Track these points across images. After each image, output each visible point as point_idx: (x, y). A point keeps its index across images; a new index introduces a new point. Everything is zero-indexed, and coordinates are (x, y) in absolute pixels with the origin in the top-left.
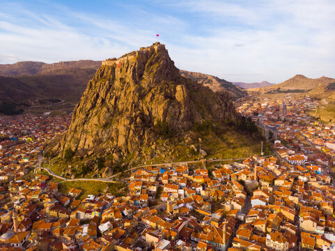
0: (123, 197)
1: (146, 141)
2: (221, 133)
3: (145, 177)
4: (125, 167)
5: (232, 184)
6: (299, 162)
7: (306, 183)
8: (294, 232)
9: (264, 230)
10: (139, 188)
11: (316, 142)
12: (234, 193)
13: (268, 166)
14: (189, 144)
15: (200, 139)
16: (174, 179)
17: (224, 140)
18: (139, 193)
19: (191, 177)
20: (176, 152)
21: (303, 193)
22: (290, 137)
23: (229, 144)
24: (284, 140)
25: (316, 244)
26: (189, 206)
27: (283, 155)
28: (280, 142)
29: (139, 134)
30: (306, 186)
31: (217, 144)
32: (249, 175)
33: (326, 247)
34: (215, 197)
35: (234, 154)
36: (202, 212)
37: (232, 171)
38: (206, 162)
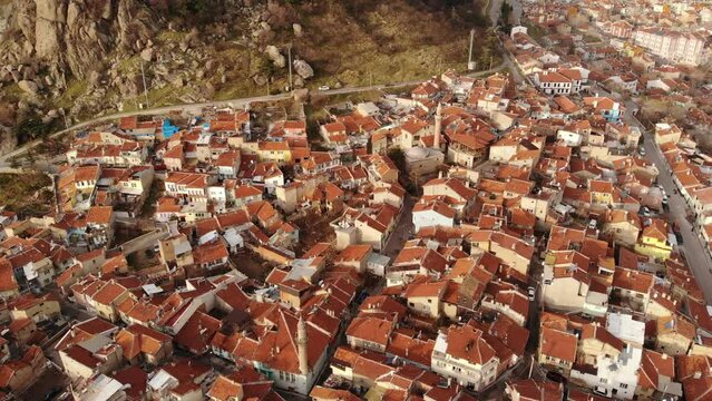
0: (34, 220)
1: (122, 37)
2: (362, 9)
3: (112, 150)
4: (57, 123)
5: (369, 164)
6: (567, 87)
7: (575, 149)
8: (520, 318)
9: (435, 313)
10: (87, 186)
11: (612, 30)
12: (370, 190)
13: (481, 103)
14: (262, 43)
15: (297, 28)
16: (201, 154)
17: (368, 30)
18: (87, 205)
19: (253, 147)
20: (221, 69)
21: (563, 182)
22: (552, 18)
23: (381, 41)
24: (538, 26)
25: (580, 354)
26: (234, 237)
27: (529, 68)
28: (524, 30)
29: (98, 15)
30: (576, 158)
31: (348, 41)
32: (422, 133)
33: (608, 362)
34: (317, 204)
35: (392, 70)
36: (269, 255)
37: (378, 122)
38: (308, 99)
